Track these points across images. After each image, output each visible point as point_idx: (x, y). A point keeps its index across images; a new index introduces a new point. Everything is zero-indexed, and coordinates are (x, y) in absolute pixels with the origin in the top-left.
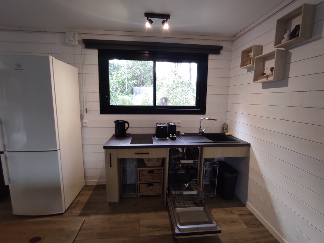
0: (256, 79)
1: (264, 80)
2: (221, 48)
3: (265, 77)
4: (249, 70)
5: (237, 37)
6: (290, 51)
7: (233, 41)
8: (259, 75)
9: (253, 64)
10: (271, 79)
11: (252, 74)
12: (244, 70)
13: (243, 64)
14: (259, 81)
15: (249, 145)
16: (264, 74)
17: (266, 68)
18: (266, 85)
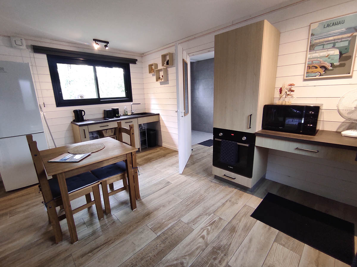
0: (157, 81)
1: (160, 81)
2: (136, 60)
3: (160, 80)
4: (153, 75)
5: (144, 54)
6: (168, 69)
7: (142, 57)
8: (158, 79)
9: (155, 73)
10: (163, 80)
11: (155, 77)
12: (151, 75)
13: (150, 72)
14: (158, 81)
15: (159, 114)
16: (160, 78)
17: (160, 75)
18: (162, 83)
